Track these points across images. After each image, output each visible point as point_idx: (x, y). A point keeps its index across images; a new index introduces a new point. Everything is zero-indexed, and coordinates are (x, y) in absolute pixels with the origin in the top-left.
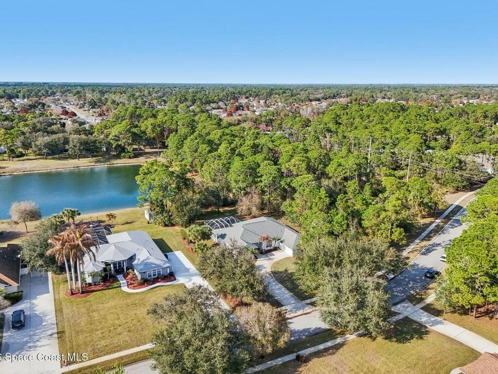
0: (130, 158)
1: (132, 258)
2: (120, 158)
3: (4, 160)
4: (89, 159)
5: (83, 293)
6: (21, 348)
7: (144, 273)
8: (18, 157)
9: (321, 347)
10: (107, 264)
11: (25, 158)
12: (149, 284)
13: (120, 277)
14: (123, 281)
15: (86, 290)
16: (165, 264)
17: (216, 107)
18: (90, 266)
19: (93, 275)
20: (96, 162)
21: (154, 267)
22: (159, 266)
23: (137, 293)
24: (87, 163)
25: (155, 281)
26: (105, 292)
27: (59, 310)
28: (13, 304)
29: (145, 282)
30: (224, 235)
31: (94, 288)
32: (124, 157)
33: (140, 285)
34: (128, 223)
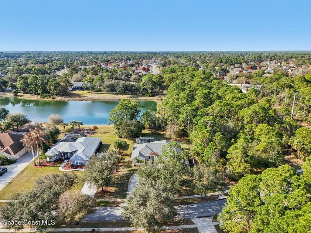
0: (150, 96)
1: (75, 152)
2: (144, 96)
3: (89, 93)
4: (129, 95)
5: (40, 165)
7: (74, 161)
8: (97, 91)
11: (101, 92)
12: (73, 168)
13: (65, 161)
14: (64, 164)
16: (86, 158)
17: (238, 67)
18: (52, 152)
21: (80, 159)
22: (83, 159)
23: (64, 172)
24: (126, 97)
25: (77, 167)
26: (51, 168)
28: (4, 165)
29: (73, 166)
30: (136, 148)
31: (48, 164)
32: (147, 96)
33: (69, 168)
34: (105, 133)
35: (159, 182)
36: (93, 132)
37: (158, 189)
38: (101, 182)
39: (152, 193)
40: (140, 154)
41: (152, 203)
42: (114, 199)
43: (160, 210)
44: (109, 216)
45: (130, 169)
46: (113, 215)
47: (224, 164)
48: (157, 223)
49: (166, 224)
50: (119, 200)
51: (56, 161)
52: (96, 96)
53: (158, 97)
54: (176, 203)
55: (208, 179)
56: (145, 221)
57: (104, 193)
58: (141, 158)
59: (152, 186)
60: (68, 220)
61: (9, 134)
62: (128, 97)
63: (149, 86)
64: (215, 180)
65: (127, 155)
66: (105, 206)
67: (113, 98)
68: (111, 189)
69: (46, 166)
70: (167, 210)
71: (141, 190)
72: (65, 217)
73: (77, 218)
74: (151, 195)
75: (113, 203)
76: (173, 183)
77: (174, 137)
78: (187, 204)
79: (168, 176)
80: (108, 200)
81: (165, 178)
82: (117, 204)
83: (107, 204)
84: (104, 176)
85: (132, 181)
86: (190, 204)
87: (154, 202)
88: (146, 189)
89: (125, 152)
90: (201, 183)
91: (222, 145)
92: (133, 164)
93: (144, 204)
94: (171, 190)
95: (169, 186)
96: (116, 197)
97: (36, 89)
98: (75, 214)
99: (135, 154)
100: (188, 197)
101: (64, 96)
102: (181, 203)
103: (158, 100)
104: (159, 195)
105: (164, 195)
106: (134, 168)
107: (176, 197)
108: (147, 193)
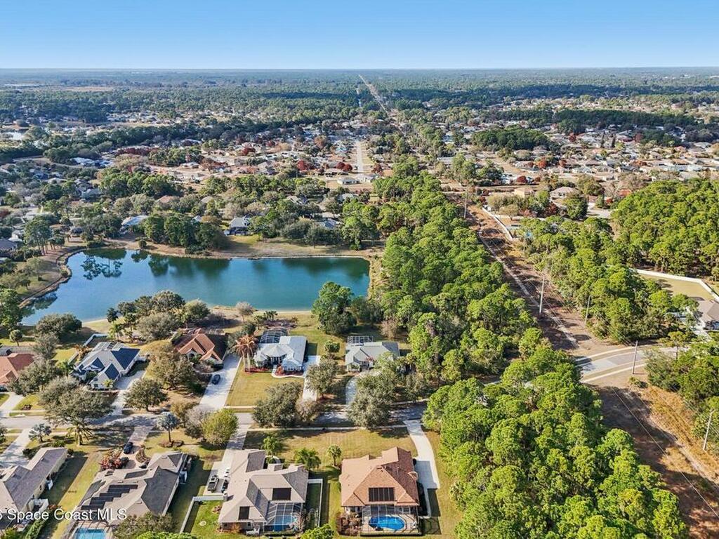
0: (357, 250)
1: (284, 356)
2: (349, 249)
4: (323, 247)
5: (251, 372)
6: (213, 393)
7: (286, 367)
9: (341, 428)
10: (269, 358)
11: (278, 239)
12: (286, 374)
13: (275, 366)
14: (275, 370)
15: (253, 371)
16: (297, 363)
18: (259, 357)
19: (259, 363)
20: (328, 252)
21: (292, 365)
23: (277, 379)
25: (290, 373)
26: (262, 374)
27: (236, 379)
28: (215, 371)
29: (285, 372)
30: (349, 351)
31: (258, 370)
32: (352, 248)
33: (282, 374)
34: (307, 326)
35: (375, 391)
36: (291, 324)
37: (375, 396)
38: (324, 390)
39: (371, 399)
40: (355, 360)
41: (370, 407)
42: (335, 405)
43: (377, 412)
44: (334, 419)
45: (345, 375)
46: (337, 418)
47: (439, 371)
48: (374, 423)
49: (382, 424)
50: (340, 406)
51: (265, 367)
52: (273, 250)
53: (371, 252)
54: (389, 408)
55: (417, 388)
56: (365, 420)
57: (324, 400)
58: (356, 364)
59: (370, 394)
60: (305, 420)
61: (206, 335)
62: (323, 251)
63: (356, 233)
64: (425, 388)
65: (339, 359)
66: (328, 411)
67: (300, 254)
68: (331, 396)
69: (257, 372)
70: (382, 413)
71: (362, 397)
72: (302, 418)
73: (312, 418)
74: (370, 401)
75: (335, 408)
76: (387, 392)
77: (391, 335)
78: (401, 409)
79: (383, 385)
80: (329, 405)
81: (381, 387)
82: (339, 409)
83: (330, 409)
84: (327, 385)
85: (349, 388)
86: (403, 409)
87: (372, 406)
88: (365, 396)
89: (336, 354)
90: (412, 391)
91: (440, 350)
92: (347, 370)
93: (364, 408)
94: (385, 397)
95: (384, 393)
96: (337, 403)
97: (176, 238)
98: (310, 416)
99: (349, 360)
100: (401, 403)
101: (223, 249)
102: (395, 408)
103: (370, 257)
104: (376, 402)
105: (380, 401)
106: (349, 374)
107: (390, 402)
108: (366, 400)
